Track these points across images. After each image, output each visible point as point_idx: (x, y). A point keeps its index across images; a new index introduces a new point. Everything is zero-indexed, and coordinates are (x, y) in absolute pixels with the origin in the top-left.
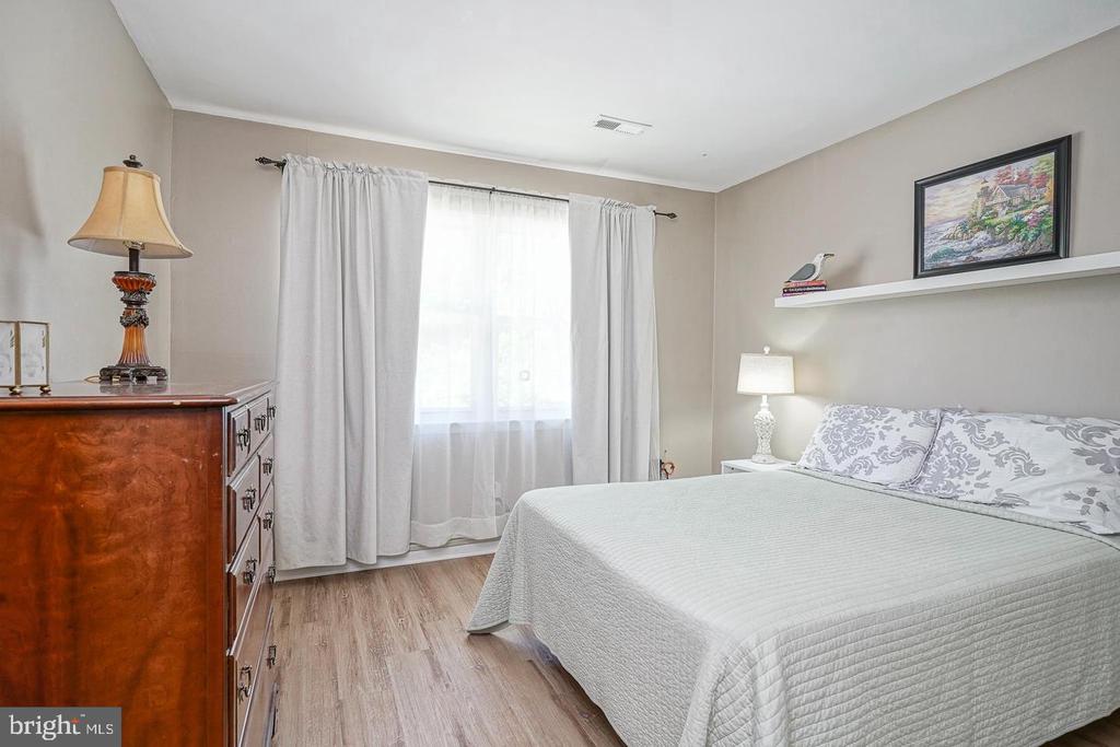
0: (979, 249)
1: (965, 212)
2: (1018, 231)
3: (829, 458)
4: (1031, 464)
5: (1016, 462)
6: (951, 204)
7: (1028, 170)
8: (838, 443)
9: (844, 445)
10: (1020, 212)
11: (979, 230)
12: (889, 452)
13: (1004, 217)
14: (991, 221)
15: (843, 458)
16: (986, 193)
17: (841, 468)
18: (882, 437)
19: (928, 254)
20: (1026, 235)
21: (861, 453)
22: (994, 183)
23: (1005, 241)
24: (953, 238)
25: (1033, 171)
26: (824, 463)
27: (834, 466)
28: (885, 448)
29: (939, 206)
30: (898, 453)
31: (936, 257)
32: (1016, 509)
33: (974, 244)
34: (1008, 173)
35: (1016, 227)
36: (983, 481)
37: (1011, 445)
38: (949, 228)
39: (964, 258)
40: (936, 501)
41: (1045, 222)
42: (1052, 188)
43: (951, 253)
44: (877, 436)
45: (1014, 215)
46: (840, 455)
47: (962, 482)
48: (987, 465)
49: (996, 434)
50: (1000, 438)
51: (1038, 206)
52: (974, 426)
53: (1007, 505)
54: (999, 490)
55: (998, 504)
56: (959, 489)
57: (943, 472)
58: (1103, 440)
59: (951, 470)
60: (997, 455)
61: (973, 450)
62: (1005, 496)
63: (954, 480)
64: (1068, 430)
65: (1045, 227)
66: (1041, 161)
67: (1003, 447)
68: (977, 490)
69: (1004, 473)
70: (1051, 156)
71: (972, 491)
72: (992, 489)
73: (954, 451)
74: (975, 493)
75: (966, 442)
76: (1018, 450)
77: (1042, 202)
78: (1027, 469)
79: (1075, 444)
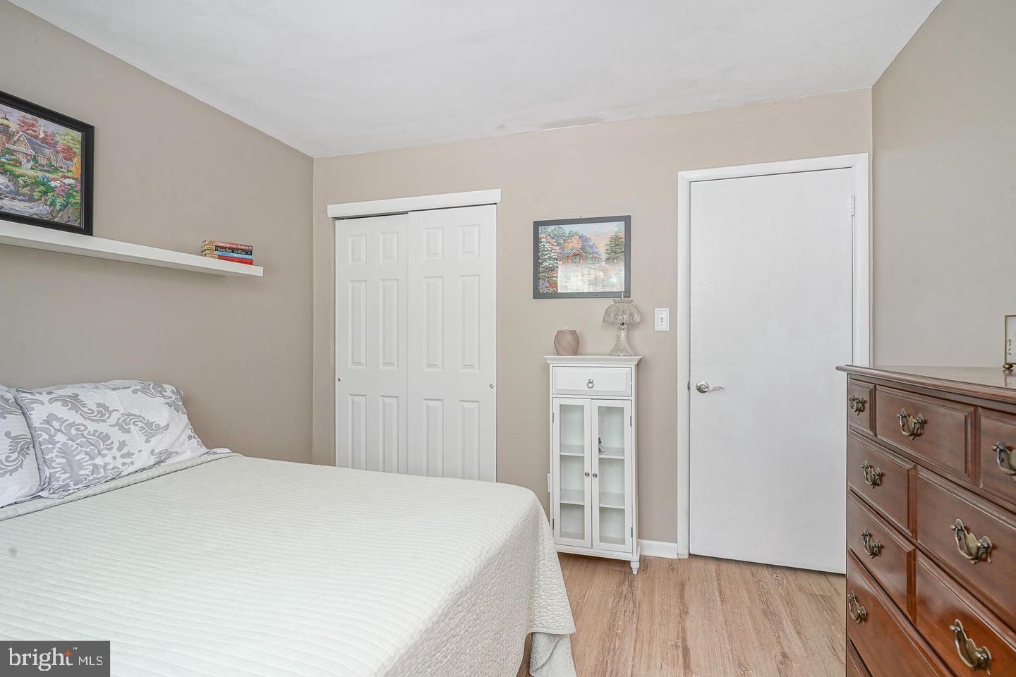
2: (45, 193)
4: (149, 424)
5: (137, 425)
7: (54, 134)
10: (47, 174)
13: (27, 170)
14: (14, 169)
20: (54, 201)
22: (15, 127)
23: (31, 196)
25: (58, 138)
30: (15, 455)
32: (169, 462)
34: (33, 126)
35: (42, 188)
36: (125, 450)
37: (122, 411)
40: (105, 487)
41: (73, 196)
42: (79, 166)
45: (40, 173)
47: (108, 459)
48: (117, 436)
49: (99, 405)
50: (106, 408)
51: (65, 177)
52: (73, 402)
53: (162, 461)
54: (153, 451)
55: (158, 463)
56: (110, 467)
57: (78, 458)
58: (169, 394)
59: (87, 453)
60: (117, 424)
61: (92, 427)
62: (161, 453)
63: (99, 461)
64: (145, 390)
65: (72, 200)
66: (67, 134)
67: (115, 416)
68: (128, 460)
69: (136, 438)
70: (78, 135)
71: (124, 464)
72: (146, 454)
73: (73, 432)
74: (132, 463)
75: (79, 420)
76: (129, 415)
77: (70, 174)
78: (151, 430)
79: (163, 400)
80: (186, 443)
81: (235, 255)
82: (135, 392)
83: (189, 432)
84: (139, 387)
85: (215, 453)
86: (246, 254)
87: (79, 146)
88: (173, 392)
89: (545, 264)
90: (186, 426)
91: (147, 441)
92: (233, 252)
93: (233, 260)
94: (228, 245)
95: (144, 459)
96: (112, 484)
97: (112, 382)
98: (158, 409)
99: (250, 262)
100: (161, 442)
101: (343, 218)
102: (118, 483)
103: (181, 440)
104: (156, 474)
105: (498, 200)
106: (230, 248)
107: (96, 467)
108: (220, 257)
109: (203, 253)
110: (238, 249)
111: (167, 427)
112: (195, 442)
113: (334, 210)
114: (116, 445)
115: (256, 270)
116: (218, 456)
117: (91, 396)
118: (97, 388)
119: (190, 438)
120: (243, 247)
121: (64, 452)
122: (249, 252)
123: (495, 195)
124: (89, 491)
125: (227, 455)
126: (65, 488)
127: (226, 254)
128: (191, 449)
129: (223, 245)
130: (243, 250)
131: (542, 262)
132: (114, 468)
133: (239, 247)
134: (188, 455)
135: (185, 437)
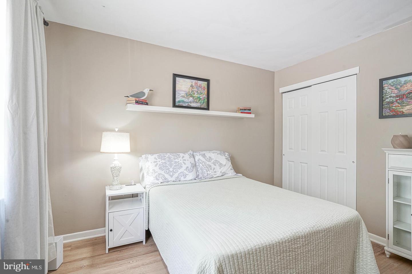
0: (191, 102)
1: (187, 90)
2: (199, 100)
3: (167, 176)
5: (218, 164)
6: (183, 85)
7: (201, 84)
8: (168, 169)
9: (171, 169)
10: (200, 95)
11: (190, 97)
12: (189, 168)
13: (196, 95)
14: (194, 95)
15: (173, 175)
16: (192, 86)
17: (173, 179)
18: (185, 164)
19: (177, 100)
20: (201, 102)
21: (180, 171)
22: (194, 84)
23: (197, 102)
24: (184, 97)
25: (202, 85)
26: (165, 179)
27: (170, 179)
28: (188, 167)
29: (180, 85)
30: (192, 168)
31: (179, 102)
32: (225, 176)
33: (189, 101)
34: (197, 83)
35: (199, 99)
36: (215, 171)
38: (183, 94)
39: (187, 104)
41: (205, 100)
42: (206, 91)
43: (183, 102)
44: (183, 163)
45: (198, 95)
46: (171, 174)
47: (211, 172)
48: (213, 166)
49: (209, 157)
50: (211, 158)
51: (203, 95)
52: (204, 156)
53: (223, 175)
54: (221, 172)
55: (222, 176)
56: (211, 174)
57: (204, 171)
58: (226, 155)
59: (206, 170)
60: (213, 163)
61: (208, 163)
62: (223, 173)
63: (208, 172)
64: (220, 154)
65: (205, 101)
66: (204, 83)
67: (213, 160)
68: (215, 173)
69: (217, 167)
70: (206, 83)
71: (214, 174)
72: (219, 172)
73: (204, 164)
74: (216, 174)
75: (205, 161)
76: (216, 161)
77: (204, 94)
78: (221, 165)
79: (224, 157)
80: (230, 171)
81: (246, 111)
82: (218, 154)
83: (231, 168)
84: (219, 153)
85: (238, 175)
86: (249, 110)
87: (206, 86)
88: (228, 155)
89: (387, 100)
90: (231, 165)
91: (220, 169)
92: (245, 110)
93: (245, 113)
94: (243, 108)
95: (219, 174)
96: (211, 179)
97: (214, 151)
98: (223, 160)
99: (250, 113)
100: (224, 169)
101: (285, 92)
102: (212, 179)
103: (229, 170)
104: (221, 179)
105: (357, 72)
106: (244, 109)
107: (208, 174)
108: (241, 113)
109: (236, 112)
110: (246, 109)
111: (225, 165)
112: (233, 171)
113: (282, 90)
114: (213, 169)
115: (252, 116)
116: (238, 176)
117: (208, 154)
118: (210, 152)
119: (231, 169)
120: (248, 108)
121: (201, 169)
122: (250, 110)
123: (356, 70)
124: (206, 180)
125: (241, 176)
126: (201, 178)
127: (243, 111)
128: (231, 173)
129: (242, 108)
130: (248, 109)
131: (385, 100)
132: (212, 175)
133: (247, 108)
134: (230, 174)
135: (230, 169)
